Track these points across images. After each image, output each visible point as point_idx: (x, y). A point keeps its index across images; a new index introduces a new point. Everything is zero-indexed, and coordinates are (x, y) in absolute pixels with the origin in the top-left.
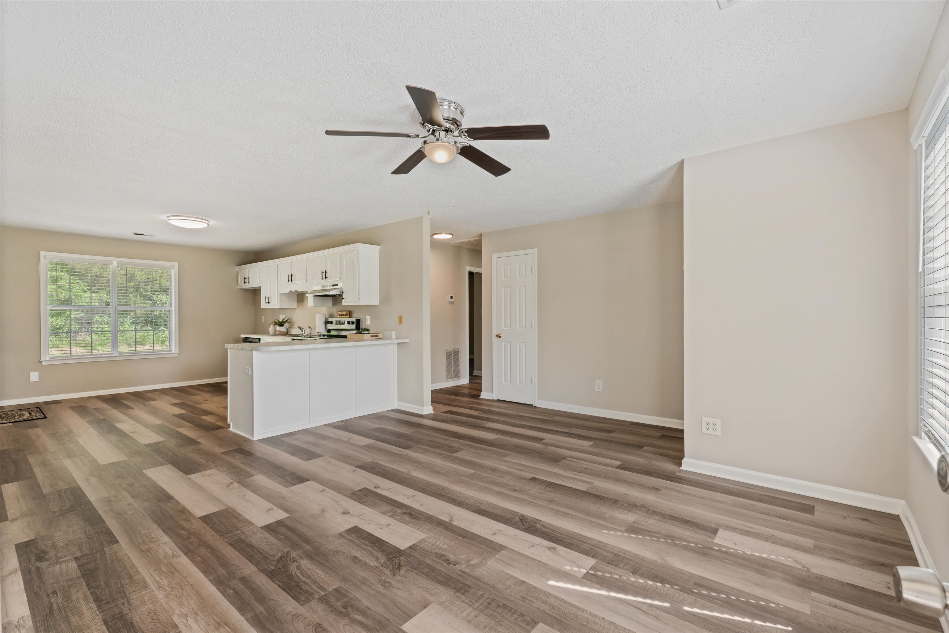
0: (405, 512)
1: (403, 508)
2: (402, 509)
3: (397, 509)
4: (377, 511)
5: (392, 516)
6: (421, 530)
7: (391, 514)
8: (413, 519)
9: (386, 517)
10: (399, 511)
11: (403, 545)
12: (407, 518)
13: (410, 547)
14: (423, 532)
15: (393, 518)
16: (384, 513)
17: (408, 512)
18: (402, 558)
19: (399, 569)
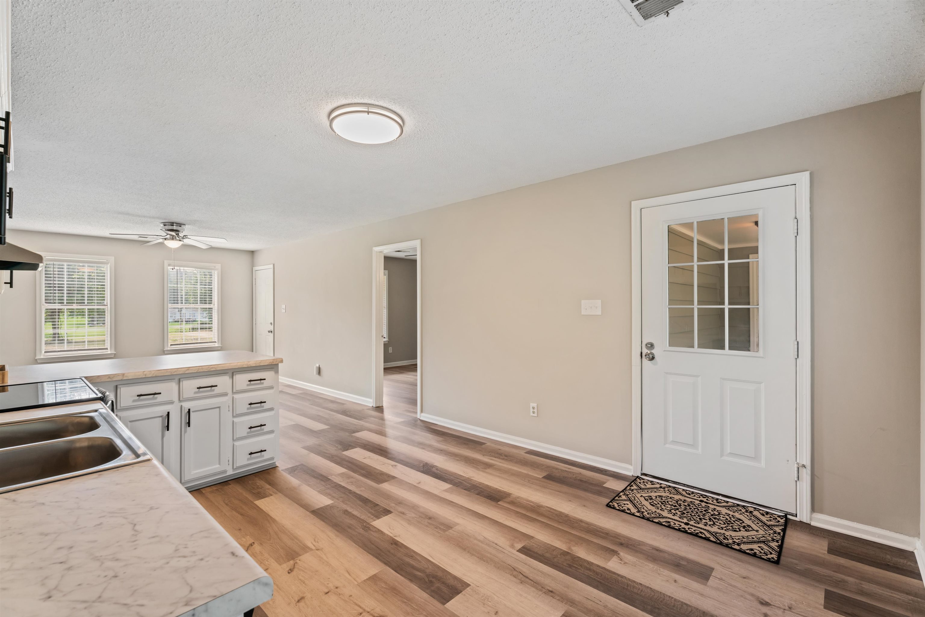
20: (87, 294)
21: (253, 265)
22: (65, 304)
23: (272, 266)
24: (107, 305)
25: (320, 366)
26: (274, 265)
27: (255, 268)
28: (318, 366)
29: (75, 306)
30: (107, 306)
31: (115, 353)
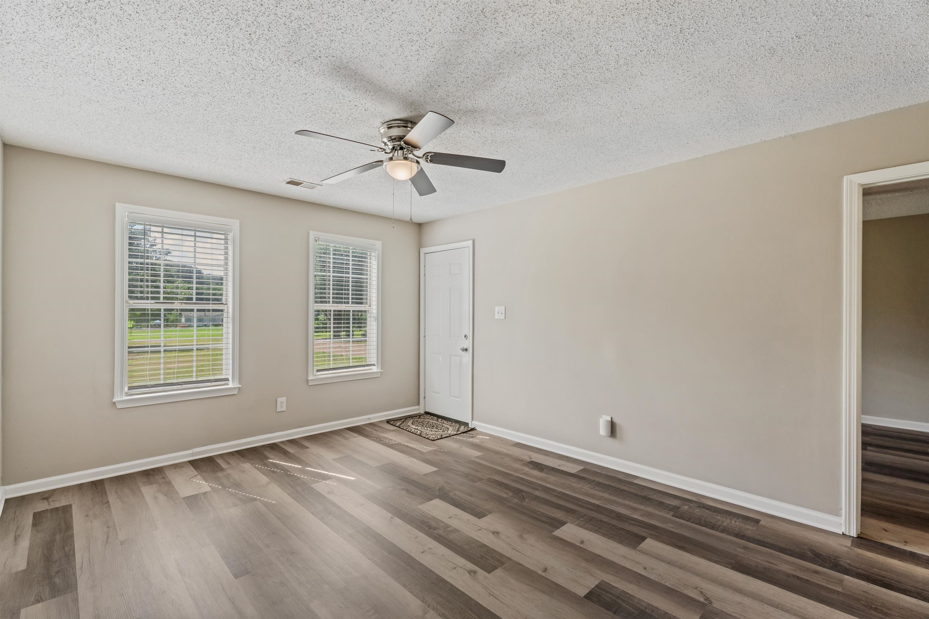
0: (435, 530)
1: (437, 536)
2: (437, 534)
3: (443, 534)
4: (463, 533)
5: (447, 526)
6: (421, 511)
7: (448, 529)
8: (428, 522)
9: (453, 526)
10: (441, 532)
11: (437, 502)
12: (434, 524)
13: (432, 500)
14: (420, 509)
15: (447, 524)
16: (455, 530)
17: (432, 530)
18: (438, 494)
19: (439, 488)
20: (196, 284)
21: (420, 245)
22: (162, 300)
23: (471, 242)
24: (227, 304)
25: (613, 420)
26: (474, 241)
27: (423, 250)
28: (610, 420)
29: (179, 305)
30: (226, 306)
31: (240, 386)
